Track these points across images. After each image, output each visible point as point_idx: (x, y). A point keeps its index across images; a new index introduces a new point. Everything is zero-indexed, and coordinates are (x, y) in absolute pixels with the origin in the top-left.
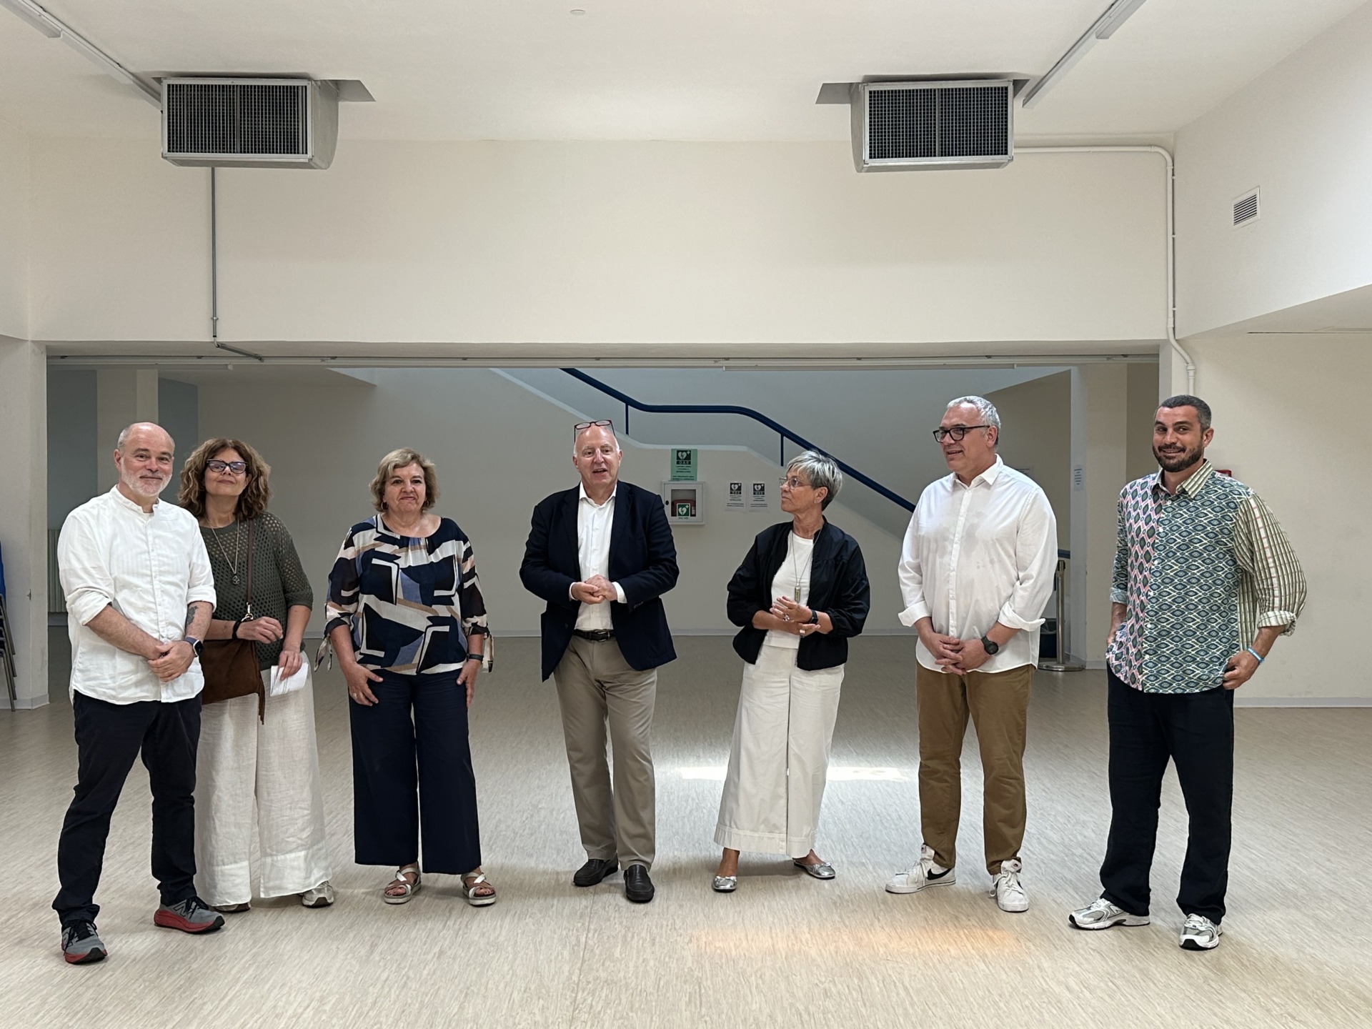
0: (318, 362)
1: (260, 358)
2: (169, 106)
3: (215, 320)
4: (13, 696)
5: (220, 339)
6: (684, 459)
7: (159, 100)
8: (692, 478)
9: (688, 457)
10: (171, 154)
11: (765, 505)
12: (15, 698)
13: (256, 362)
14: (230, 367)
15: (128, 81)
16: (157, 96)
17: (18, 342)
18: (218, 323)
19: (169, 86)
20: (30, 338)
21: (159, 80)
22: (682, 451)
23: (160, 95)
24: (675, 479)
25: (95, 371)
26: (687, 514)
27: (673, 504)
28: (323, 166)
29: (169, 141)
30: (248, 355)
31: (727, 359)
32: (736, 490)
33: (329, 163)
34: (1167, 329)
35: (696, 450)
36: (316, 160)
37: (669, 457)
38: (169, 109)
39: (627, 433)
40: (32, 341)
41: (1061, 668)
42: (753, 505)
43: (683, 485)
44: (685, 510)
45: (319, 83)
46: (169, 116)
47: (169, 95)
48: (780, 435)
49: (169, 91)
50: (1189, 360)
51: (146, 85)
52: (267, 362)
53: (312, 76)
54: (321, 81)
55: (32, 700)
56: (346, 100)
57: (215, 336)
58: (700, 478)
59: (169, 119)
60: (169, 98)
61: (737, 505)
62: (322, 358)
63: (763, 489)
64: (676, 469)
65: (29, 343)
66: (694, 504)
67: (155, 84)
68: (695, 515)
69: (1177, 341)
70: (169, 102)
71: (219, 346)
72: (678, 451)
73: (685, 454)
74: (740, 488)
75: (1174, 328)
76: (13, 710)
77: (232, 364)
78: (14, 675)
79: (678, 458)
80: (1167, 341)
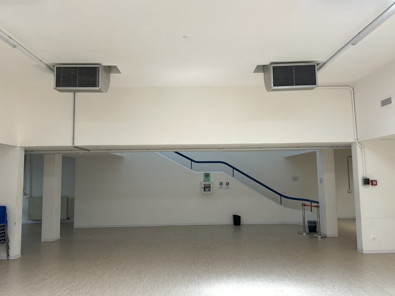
0: (105, 151)
1: (89, 150)
2: (56, 73)
3: (73, 140)
4: (8, 255)
5: (75, 145)
6: (207, 176)
7: (54, 72)
8: (209, 181)
9: (208, 175)
10: (57, 88)
11: (229, 188)
12: (9, 256)
13: (88, 151)
14: (80, 153)
15: (44, 66)
16: (53, 70)
17: (15, 147)
18: (75, 140)
19: (57, 67)
20: (19, 145)
21: (54, 66)
22: (206, 173)
23: (54, 70)
24: (205, 181)
25: (43, 155)
26: (208, 191)
27: (204, 188)
28: (105, 91)
29: (56, 84)
30: (85, 150)
31: (223, 148)
32: (221, 184)
33: (107, 91)
34: (355, 139)
35: (210, 173)
36: (102, 89)
37: (203, 175)
38: (56, 74)
39: (191, 169)
40: (20, 147)
41: (320, 237)
42: (226, 188)
43: (207, 183)
44: (207, 190)
45: (104, 67)
46: (56, 76)
47: (57, 70)
48: (232, 169)
49: (57, 69)
50: (362, 148)
51: (50, 68)
52: (91, 151)
53: (101, 64)
54: (104, 66)
55: (14, 256)
56: (112, 73)
57: (73, 144)
58: (211, 180)
59: (56, 77)
60: (56, 71)
61: (222, 188)
62: (107, 150)
63: (228, 183)
64: (205, 178)
65: (18, 147)
66: (210, 187)
67: (53, 67)
68: (210, 191)
69: (358, 142)
70: (56, 72)
71: (75, 147)
72: (205, 174)
73: (207, 174)
74: (222, 183)
75: (357, 139)
76: (8, 259)
77: (81, 152)
78: (9, 249)
79: (205, 175)
80: (355, 143)
